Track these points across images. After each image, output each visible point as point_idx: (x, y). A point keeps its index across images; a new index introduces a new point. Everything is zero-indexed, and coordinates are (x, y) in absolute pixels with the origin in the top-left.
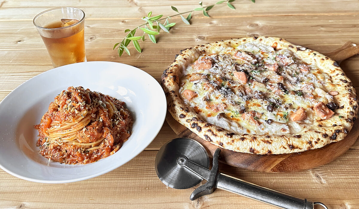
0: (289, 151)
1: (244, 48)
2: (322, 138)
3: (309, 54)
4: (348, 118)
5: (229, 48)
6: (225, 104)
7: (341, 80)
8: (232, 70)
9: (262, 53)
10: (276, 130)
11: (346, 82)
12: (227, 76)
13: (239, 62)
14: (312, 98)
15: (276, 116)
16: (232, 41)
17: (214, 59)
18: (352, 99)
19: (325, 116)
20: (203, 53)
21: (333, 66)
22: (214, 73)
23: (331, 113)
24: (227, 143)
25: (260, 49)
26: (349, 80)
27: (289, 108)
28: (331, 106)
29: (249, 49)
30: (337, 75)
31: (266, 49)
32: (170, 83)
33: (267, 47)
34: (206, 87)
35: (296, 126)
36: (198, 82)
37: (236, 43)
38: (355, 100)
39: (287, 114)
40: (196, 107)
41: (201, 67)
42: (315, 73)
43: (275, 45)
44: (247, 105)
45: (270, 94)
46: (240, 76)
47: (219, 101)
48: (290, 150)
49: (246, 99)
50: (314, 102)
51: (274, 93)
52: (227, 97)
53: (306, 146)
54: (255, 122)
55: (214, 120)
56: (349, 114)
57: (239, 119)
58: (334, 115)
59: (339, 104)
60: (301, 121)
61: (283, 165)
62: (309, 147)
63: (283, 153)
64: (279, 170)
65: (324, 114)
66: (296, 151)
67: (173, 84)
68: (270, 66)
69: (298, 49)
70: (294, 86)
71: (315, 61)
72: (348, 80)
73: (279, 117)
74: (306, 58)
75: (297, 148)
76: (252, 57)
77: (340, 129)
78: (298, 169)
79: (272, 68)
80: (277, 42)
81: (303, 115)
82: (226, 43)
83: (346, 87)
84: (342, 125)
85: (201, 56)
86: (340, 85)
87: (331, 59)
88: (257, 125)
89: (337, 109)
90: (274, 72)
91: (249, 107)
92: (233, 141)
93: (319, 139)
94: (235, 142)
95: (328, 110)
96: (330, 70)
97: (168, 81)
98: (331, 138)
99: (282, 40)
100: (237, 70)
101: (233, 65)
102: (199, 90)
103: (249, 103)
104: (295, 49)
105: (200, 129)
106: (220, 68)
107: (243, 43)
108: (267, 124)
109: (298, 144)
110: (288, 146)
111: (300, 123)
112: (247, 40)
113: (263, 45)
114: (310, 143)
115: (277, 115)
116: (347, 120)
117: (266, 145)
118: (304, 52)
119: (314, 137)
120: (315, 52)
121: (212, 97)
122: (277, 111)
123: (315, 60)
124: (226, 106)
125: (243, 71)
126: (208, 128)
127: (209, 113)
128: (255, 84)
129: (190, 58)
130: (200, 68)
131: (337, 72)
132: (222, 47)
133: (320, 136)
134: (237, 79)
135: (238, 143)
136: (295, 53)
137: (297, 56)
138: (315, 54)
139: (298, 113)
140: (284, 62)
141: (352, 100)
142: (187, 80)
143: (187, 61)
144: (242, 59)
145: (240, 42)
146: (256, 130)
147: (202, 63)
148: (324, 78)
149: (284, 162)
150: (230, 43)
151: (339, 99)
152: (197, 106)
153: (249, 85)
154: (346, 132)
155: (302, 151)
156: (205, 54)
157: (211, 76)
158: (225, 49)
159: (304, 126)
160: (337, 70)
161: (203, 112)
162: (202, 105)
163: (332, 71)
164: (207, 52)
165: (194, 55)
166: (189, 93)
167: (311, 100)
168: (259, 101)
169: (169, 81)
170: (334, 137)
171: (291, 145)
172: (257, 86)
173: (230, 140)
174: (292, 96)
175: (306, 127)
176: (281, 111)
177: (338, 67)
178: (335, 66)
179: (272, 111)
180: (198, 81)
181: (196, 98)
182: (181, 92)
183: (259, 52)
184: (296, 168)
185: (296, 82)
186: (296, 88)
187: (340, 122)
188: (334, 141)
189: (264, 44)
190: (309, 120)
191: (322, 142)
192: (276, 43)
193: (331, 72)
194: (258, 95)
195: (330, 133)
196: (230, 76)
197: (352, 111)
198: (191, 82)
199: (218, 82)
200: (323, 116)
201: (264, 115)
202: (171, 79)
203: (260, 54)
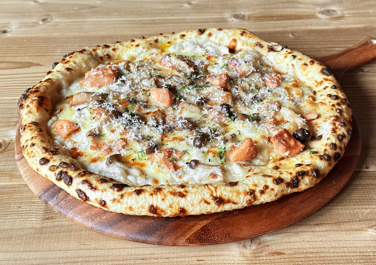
0: (216, 208)
1: (179, 49)
2: (271, 184)
3: (286, 57)
4: (325, 154)
5: (154, 50)
6: (125, 140)
7: (330, 96)
8: (149, 86)
9: (208, 58)
10: (200, 176)
11: (337, 97)
12: (139, 96)
13: (164, 73)
14: (270, 124)
15: (205, 154)
16: (160, 38)
17: (122, 68)
18: (337, 123)
19: (286, 150)
20: (106, 59)
21: (320, 74)
22: (116, 92)
23: (298, 146)
24: (112, 200)
25: (206, 51)
26: (342, 95)
27: (229, 141)
28: (300, 135)
29: (188, 51)
30: (325, 89)
31: (216, 51)
32: (30, 109)
33: (219, 48)
34: (97, 114)
35: (236, 169)
36: (85, 108)
37: (168, 41)
38: (342, 126)
39: (224, 150)
40: (74, 149)
41: (96, 82)
42: (289, 86)
43: (233, 44)
44: (162, 140)
45: (205, 122)
46: (160, 96)
47: (115, 137)
48: (217, 206)
49: (161, 130)
50: (273, 129)
51: (212, 120)
52: (130, 128)
53: (244, 198)
54: (168, 166)
55: (100, 168)
56: (328, 148)
57: (144, 164)
58: (304, 149)
59: (316, 132)
60: (247, 161)
61: (205, 233)
62: (250, 200)
63: (206, 211)
64: (200, 239)
65: (285, 148)
66: (227, 207)
67: (36, 110)
68: (214, 79)
69: (271, 49)
70: (248, 109)
71: (294, 67)
72: (340, 95)
73: (210, 155)
74: (280, 65)
75: (229, 201)
76: (188, 64)
77: (305, 170)
78: (231, 237)
79: (216, 82)
80: (237, 38)
81: (249, 150)
82: (148, 41)
83: (333, 105)
84: (311, 164)
85: (101, 64)
86: (325, 104)
87: (318, 63)
88: (170, 170)
89: (310, 140)
90: (219, 87)
91: (166, 143)
92: (122, 196)
93: (266, 187)
94: (125, 198)
95: (293, 142)
96: (316, 81)
97: (28, 106)
98: (289, 185)
99: (245, 34)
100: (158, 85)
101: (152, 79)
102: (84, 121)
103: (166, 137)
104: (265, 50)
105: (70, 180)
106: (129, 83)
107: (179, 40)
108: (189, 169)
109: (230, 195)
110: (212, 199)
111: (244, 165)
112: (187, 36)
113: (213, 44)
114: (252, 192)
115: (209, 152)
116: (321, 157)
117: (177, 199)
118: (278, 54)
119: (260, 184)
120: (295, 53)
121: (105, 131)
122: (209, 146)
123: (293, 65)
124: (125, 143)
125: (165, 88)
126: (84, 178)
127: (95, 156)
128: (182, 108)
129: (77, 68)
130: (93, 85)
131: (326, 84)
132: (140, 48)
133: (270, 182)
134: (155, 102)
135: (130, 198)
136: (265, 56)
137: (266, 62)
138: (294, 57)
139: (240, 148)
140: (239, 71)
141: (337, 125)
142: (66, 104)
143: (71, 73)
144: (171, 69)
145: (175, 39)
146: (169, 179)
147: (97, 75)
148: (303, 95)
149: (208, 226)
150: (156, 41)
151: (318, 125)
152: (75, 146)
153: (174, 109)
154: (315, 174)
155: (239, 208)
156: (109, 62)
157: (110, 97)
158: (146, 51)
159: (249, 169)
160: (326, 80)
161: (86, 156)
162: (84, 145)
163: (318, 83)
164: (114, 58)
165: (86, 62)
166: (65, 125)
167: (268, 127)
168: (184, 133)
169: (30, 105)
170: (295, 183)
171: (217, 197)
172: (186, 110)
173: (116, 194)
174: (239, 123)
175: (253, 170)
176: (215, 147)
177: (328, 75)
178: (324, 73)
179: (200, 146)
180: (85, 106)
181: (77, 134)
182: (52, 124)
183: (204, 56)
184: (227, 236)
185: (252, 102)
186: (250, 111)
187: (310, 160)
188: (295, 190)
189: (215, 43)
190: (261, 160)
191: (273, 192)
192: (235, 40)
193: (316, 84)
194: (183, 122)
195: (287, 177)
196: (143, 96)
197: (334, 142)
198: (73, 108)
199: (120, 106)
200: (284, 151)
201: (187, 154)
202: (34, 102)
203: (204, 59)
